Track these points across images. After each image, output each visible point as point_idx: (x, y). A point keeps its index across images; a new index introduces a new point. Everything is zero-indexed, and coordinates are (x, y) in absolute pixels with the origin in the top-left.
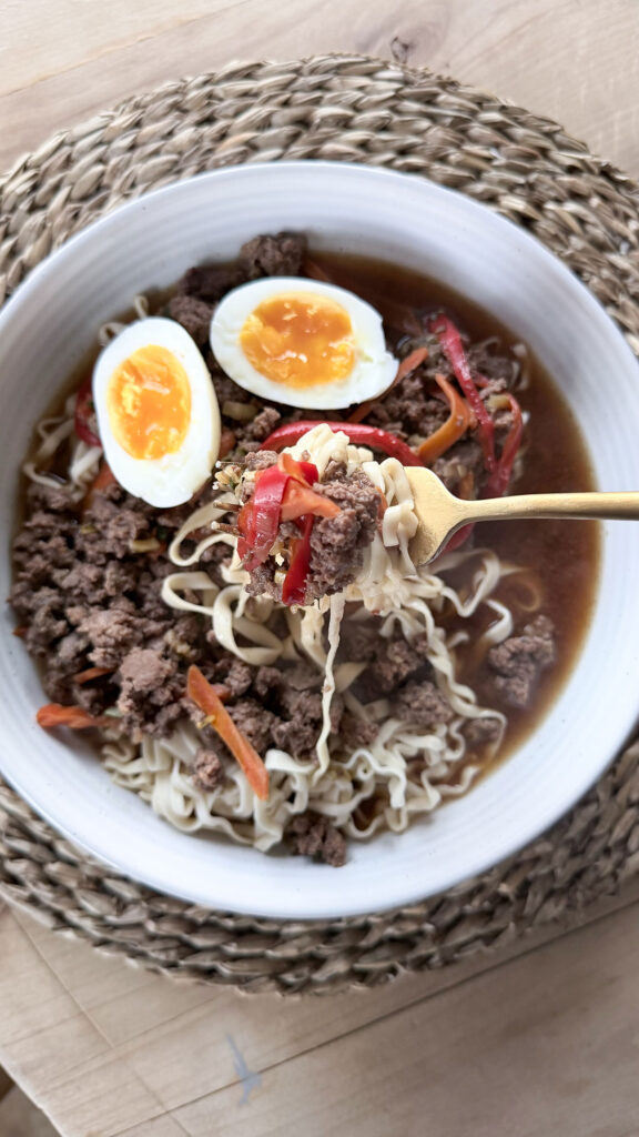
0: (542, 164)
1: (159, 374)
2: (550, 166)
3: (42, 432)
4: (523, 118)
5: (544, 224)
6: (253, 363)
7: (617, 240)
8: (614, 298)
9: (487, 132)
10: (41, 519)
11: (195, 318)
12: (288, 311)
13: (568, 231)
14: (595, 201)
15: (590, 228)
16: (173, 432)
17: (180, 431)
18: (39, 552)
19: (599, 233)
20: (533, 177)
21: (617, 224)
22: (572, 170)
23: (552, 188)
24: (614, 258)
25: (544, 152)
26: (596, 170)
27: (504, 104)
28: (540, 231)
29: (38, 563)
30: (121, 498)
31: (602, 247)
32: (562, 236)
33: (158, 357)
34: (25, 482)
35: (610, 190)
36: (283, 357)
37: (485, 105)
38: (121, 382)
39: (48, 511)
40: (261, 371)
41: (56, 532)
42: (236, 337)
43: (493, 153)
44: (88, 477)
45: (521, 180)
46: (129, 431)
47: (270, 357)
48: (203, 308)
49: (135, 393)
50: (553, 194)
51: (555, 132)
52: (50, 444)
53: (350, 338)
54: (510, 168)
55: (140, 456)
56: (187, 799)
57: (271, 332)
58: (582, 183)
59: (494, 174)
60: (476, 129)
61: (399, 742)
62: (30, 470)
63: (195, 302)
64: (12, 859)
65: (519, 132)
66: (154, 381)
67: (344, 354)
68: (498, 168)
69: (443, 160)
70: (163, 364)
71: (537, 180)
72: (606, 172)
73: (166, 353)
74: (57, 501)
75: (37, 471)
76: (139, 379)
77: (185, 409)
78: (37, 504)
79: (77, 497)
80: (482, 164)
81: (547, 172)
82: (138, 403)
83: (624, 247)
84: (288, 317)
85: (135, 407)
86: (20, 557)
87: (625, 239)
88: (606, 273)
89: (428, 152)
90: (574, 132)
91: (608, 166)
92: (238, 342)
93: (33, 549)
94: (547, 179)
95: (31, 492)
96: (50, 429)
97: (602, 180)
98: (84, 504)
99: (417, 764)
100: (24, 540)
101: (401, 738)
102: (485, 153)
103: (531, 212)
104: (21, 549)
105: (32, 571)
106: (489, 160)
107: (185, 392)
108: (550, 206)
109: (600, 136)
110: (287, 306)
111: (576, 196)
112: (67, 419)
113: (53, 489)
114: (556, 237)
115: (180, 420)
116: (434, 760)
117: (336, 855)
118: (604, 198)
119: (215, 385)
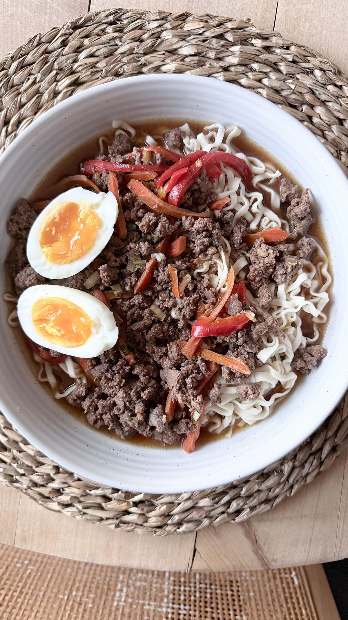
0: (52, 57)
1: (49, 310)
2: (55, 53)
3: (44, 380)
4: (23, 52)
5: (83, 75)
6: (65, 263)
7: (112, 43)
8: (140, 63)
9: (20, 74)
10: (86, 404)
11: (30, 277)
12: (51, 231)
13: (93, 65)
14: (86, 42)
15: (97, 54)
16: (82, 319)
17: (83, 316)
18: (101, 415)
19: (103, 50)
20: (56, 66)
21: (104, 38)
22: (64, 44)
23: (67, 59)
24: (120, 50)
25: (46, 52)
26: (72, 31)
27: (10, 56)
28: (85, 79)
29: (107, 418)
30: (97, 361)
31: (111, 54)
32: (94, 70)
33: (41, 305)
34: (64, 402)
35: (85, 31)
36: (71, 246)
37: (5, 67)
38: (43, 329)
39: (83, 398)
40: (72, 261)
41: (96, 400)
42: (49, 264)
43: (32, 78)
44: (78, 370)
45: (54, 72)
46: (69, 340)
47: (67, 253)
48: (28, 270)
49: (52, 327)
50: (70, 61)
51: (40, 39)
52: (52, 379)
53: (81, 208)
54: (45, 75)
55: (85, 341)
56: (254, 407)
57: (56, 245)
58: (73, 43)
59: (44, 84)
60: (16, 79)
61: (289, 293)
62: (59, 396)
63: (23, 272)
64: (229, 508)
65: (29, 58)
66: (51, 314)
67: (87, 216)
68: (41, 81)
69: (22, 106)
70: (45, 306)
71: (58, 64)
72: (75, 27)
73: (41, 301)
74: (82, 391)
75: (61, 393)
76: (46, 321)
77: (73, 307)
78: (78, 402)
79: (84, 381)
80: (36, 87)
81: (58, 57)
82: (58, 328)
83: (117, 42)
84: (53, 232)
85: (59, 331)
86: (99, 424)
87: (114, 38)
88: (125, 60)
89: (13, 110)
90: (45, 30)
91: (72, 23)
92: (51, 264)
93: (99, 417)
94: (61, 59)
95: (71, 401)
96: (44, 375)
97: (78, 31)
98: (89, 380)
99: (305, 292)
100: (92, 418)
101: (289, 290)
102: (30, 81)
103: (73, 78)
104: (95, 422)
105: (110, 422)
106: (34, 83)
107: (65, 303)
108: (76, 66)
109: (54, 17)
110: (48, 229)
111: (78, 50)
112: (44, 365)
113: (75, 390)
114: (93, 74)
115: (78, 312)
116: (309, 283)
117: (322, 353)
118: (87, 37)
119: (68, 286)
